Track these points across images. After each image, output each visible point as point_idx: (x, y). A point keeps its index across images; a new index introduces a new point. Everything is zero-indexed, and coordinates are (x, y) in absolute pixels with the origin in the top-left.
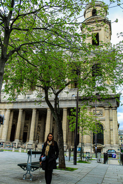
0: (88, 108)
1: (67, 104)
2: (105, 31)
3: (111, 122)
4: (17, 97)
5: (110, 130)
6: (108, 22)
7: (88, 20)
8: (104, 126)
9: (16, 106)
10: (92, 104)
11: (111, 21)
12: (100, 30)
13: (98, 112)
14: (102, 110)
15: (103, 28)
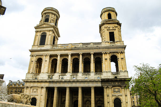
0: (110, 87)
1: (94, 84)
2: (119, 31)
3: (126, 97)
4: (52, 77)
5: (126, 103)
6: (120, 24)
7: (106, 22)
8: (121, 100)
9: (52, 85)
10: (113, 84)
11: (121, 24)
12: (115, 30)
13: (117, 90)
14: (119, 89)
15: (117, 29)
